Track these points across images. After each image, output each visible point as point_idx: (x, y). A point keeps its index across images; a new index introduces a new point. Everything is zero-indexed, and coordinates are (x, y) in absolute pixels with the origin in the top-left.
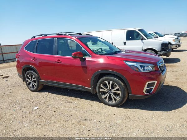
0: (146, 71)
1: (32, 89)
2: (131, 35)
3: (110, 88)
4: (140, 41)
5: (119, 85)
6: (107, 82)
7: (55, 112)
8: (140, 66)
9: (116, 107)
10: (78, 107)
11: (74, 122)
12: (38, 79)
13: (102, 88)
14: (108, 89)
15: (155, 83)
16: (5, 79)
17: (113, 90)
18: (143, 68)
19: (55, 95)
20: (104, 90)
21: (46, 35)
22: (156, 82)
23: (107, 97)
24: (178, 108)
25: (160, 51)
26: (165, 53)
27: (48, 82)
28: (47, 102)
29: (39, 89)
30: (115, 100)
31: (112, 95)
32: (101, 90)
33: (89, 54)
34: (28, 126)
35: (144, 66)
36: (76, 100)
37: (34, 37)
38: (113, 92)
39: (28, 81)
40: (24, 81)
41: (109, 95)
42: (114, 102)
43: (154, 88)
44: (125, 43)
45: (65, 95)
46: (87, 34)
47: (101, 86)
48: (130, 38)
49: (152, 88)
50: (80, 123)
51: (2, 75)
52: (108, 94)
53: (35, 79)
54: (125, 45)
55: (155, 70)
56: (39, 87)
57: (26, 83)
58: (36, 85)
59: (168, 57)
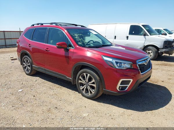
0: (123, 69)
1: (27, 72)
2: (135, 30)
3: (87, 81)
4: (143, 36)
5: (95, 79)
6: (85, 74)
7: (34, 96)
8: (116, 62)
9: (92, 100)
10: (57, 95)
11: (45, 108)
12: (32, 64)
13: (81, 80)
14: (86, 82)
15: (130, 81)
16: (13, 61)
17: (89, 83)
18: (118, 65)
19: (43, 80)
20: (82, 82)
21: (42, 24)
22: (132, 80)
23: (84, 88)
24: (153, 110)
25: (162, 49)
26: (167, 51)
27: (38, 68)
28: (33, 86)
29: (32, 73)
30: (91, 92)
31: (89, 88)
32: (80, 81)
33: (73, 45)
34: (4, 106)
35: (121, 63)
36: (58, 88)
37: (33, 25)
38: (90, 85)
39: (24, 65)
40: (21, 65)
41: (86, 87)
42: (90, 94)
43: (129, 86)
44: (127, 37)
45: (52, 82)
46: (82, 26)
47: (80, 77)
48: (133, 32)
49: (127, 86)
50: (49, 110)
51: (13, 58)
52: (85, 85)
53: (29, 64)
54: (127, 39)
55: (132, 68)
56: (33, 72)
57: (23, 66)
58: (30, 69)
59: (171, 55)
